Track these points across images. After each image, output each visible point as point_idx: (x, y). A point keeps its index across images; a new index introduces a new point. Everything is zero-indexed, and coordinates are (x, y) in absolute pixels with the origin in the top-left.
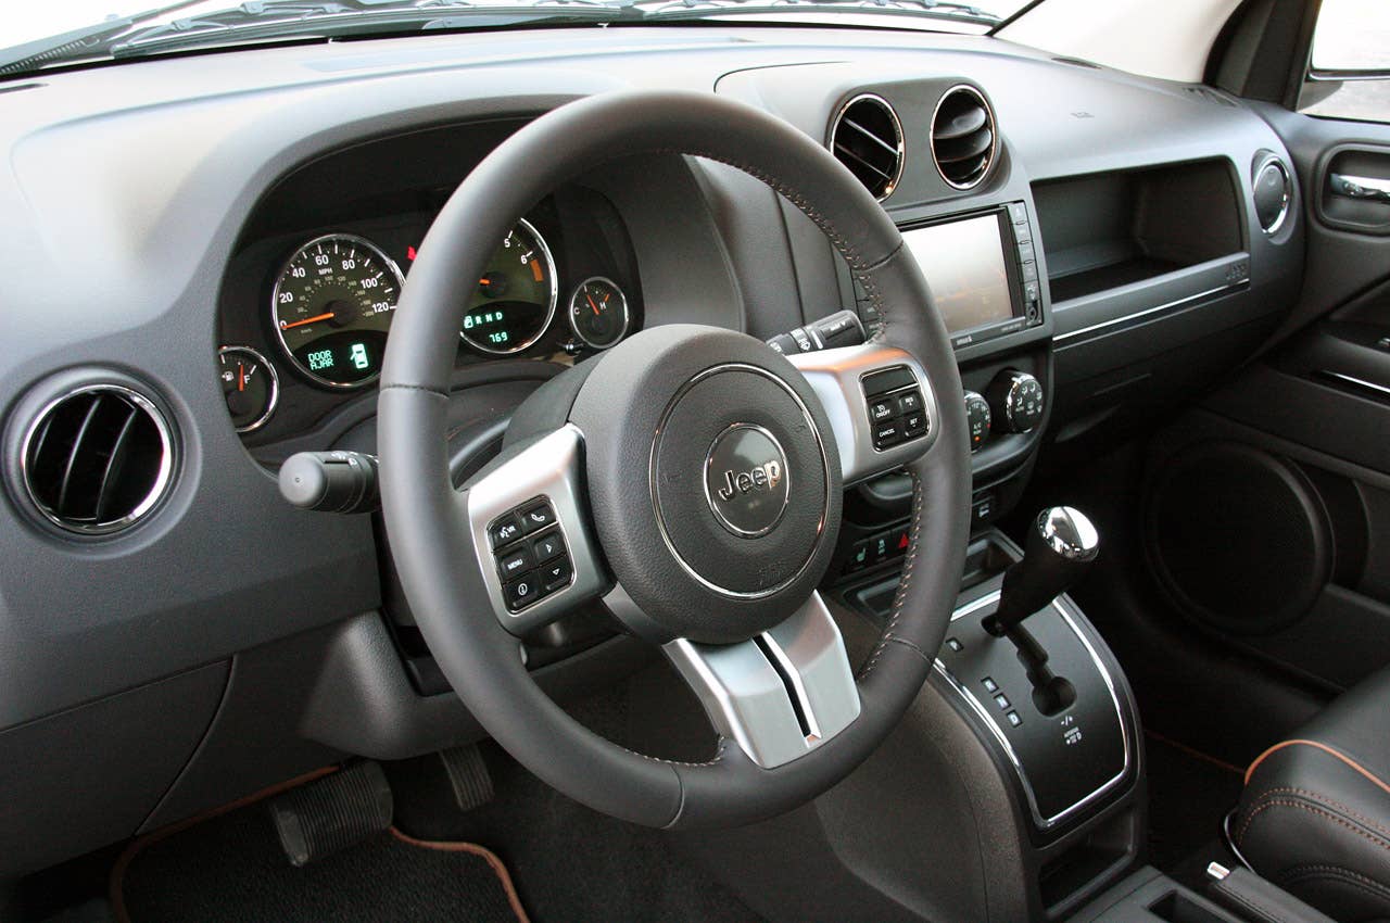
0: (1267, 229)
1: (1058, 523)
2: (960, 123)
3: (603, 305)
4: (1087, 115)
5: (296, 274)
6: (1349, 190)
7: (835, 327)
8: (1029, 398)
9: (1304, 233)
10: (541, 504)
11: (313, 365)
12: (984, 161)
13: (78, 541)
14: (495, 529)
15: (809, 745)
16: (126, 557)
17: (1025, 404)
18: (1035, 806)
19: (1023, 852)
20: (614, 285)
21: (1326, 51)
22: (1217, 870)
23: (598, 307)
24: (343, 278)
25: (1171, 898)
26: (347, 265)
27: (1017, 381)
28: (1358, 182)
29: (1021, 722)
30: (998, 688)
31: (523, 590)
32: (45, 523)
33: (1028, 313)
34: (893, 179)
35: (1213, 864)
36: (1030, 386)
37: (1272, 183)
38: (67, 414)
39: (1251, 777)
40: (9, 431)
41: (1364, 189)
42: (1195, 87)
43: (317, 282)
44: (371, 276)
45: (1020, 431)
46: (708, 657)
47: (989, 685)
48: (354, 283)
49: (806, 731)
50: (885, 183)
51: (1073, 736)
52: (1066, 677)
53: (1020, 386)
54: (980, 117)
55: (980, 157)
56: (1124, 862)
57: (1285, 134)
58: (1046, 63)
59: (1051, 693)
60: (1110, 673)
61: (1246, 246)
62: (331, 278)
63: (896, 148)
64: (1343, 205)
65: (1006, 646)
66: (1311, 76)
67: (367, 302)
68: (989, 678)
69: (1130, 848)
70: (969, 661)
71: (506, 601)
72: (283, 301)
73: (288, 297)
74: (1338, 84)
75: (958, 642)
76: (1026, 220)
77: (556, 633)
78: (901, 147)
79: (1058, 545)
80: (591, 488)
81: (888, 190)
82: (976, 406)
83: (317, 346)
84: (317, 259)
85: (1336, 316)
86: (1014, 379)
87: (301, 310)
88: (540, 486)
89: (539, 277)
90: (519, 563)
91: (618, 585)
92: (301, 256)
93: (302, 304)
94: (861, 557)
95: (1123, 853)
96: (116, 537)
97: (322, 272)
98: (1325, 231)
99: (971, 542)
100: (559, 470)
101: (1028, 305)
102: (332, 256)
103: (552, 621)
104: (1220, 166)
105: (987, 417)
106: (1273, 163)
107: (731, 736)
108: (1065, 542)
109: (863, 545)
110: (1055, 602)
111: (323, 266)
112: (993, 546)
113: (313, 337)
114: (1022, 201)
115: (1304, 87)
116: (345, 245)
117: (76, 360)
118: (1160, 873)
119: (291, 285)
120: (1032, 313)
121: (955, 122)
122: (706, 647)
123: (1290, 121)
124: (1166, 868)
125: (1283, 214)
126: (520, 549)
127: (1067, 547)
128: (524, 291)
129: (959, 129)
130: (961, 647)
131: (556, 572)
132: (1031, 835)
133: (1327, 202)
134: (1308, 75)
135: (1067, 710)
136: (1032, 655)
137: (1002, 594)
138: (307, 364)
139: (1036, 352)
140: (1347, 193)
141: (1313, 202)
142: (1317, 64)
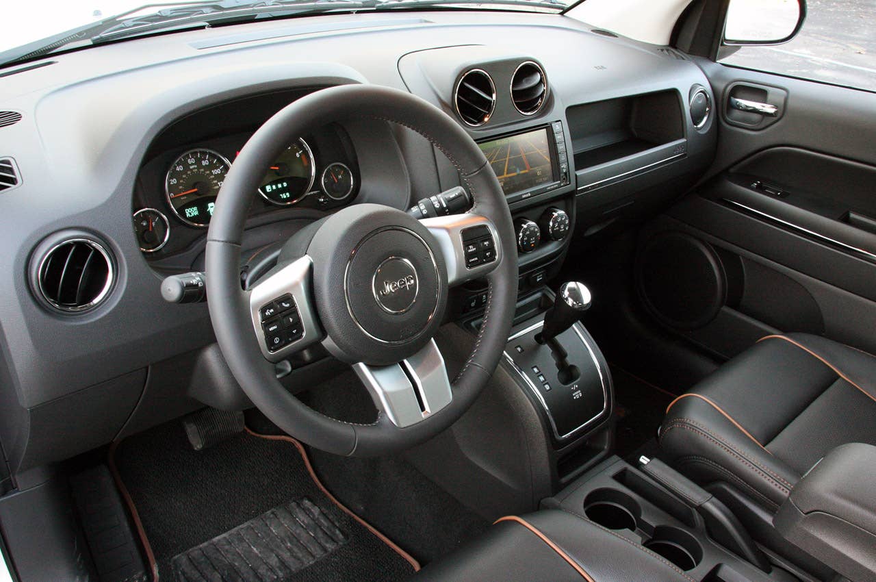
0: (697, 125)
1: (572, 291)
2: (527, 81)
3: (340, 177)
4: (602, 67)
5: (178, 169)
6: (739, 106)
7: (452, 196)
8: (562, 222)
9: (717, 128)
10: (287, 298)
11: (188, 215)
12: (540, 101)
13: (69, 315)
14: (263, 310)
15: (423, 415)
16: (91, 323)
17: (559, 226)
18: (556, 429)
19: (549, 452)
20: (345, 166)
21: (732, 29)
22: (644, 460)
23: (337, 178)
24: (202, 170)
25: (624, 472)
26: (204, 163)
27: (555, 214)
28: (744, 102)
29: (551, 389)
30: (540, 372)
31: (277, 340)
32: (51, 307)
33: (562, 179)
34: (489, 113)
35: (643, 457)
36: (562, 216)
37: (700, 102)
38: (59, 255)
39: (670, 410)
40: (32, 263)
41: (747, 106)
42: (664, 48)
43: (189, 172)
44: (217, 168)
45: (556, 239)
46: (374, 373)
47: (536, 370)
48: (208, 172)
49: (423, 409)
50: (485, 115)
51: (578, 395)
52: (576, 365)
53: (556, 217)
54: (538, 77)
55: (538, 98)
56: (602, 454)
57: (709, 74)
58: (586, 33)
59: (567, 372)
60: (599, 363)
61: (685, 136)
62: (196, 170)
63: (492, 97)
64: (736, 113)
65: (546, 349)
66: (725, 43)
67: (215, 182)
68: (535, 367)
69: (606, 447)
70: (526, 357)
71: (267, 346)
72: (171, 183)
73: (174, 181)
74: (739, 48)
75: (521, 348)
76: (562, 131)
77: (307, 355)
78: (494, 96)
79: (570, 302)
80: (315, 289)
81: (486, 119)
82: (532, 229)
83: (190, 205)
84: (189, 161)
85: (732, 170)
86: (554, 213)
87: (181, 187)
88: (288, 288)
89: (306, 164)
90: (275, 327)
91: (328, 336)
92: (180, 160)
93: (182, 184)
94: (473, 304)
95: (603, 449)
96: (87, 312)
97: (191, 167)
98: (728, 126)
99: (518, 301)
100: (298, 280)
101: (562, 175)
102: (196, 159)
103: (304, 349)
104: (673, 94)
105: (538, 234)
106: (701, 92)
107: (384, 411)
108: (574, 301)
109: (474, 298)
110: (574, 325)
111: (192, 164)
112: (544, 296)
113: (187, 201)
114: (560, 121)
115: (720, 48)
116: (204, 153)
117: (63, 227)
118: (620, 458)
119: (175, 174)
120: (564, 179)
121: (524, 81)
122: (373, 367)
123: (712, 68)
124: (624, 456)
125: (705, 119)
126: (275, 321)
127: (575, 303)
128: (298, 171)
129: (526, 85)
130: (522, 350)
131: (294, 331)
132: (553, 444)
133: (728, 112)
134: (722, 42)
135: (575, 382)
136: (560, 353)
137: (544, 323)
138: (184, 214)
139: (565, 199)
140: (738, 107)
141: (722, 112)
142: (727, 37)
